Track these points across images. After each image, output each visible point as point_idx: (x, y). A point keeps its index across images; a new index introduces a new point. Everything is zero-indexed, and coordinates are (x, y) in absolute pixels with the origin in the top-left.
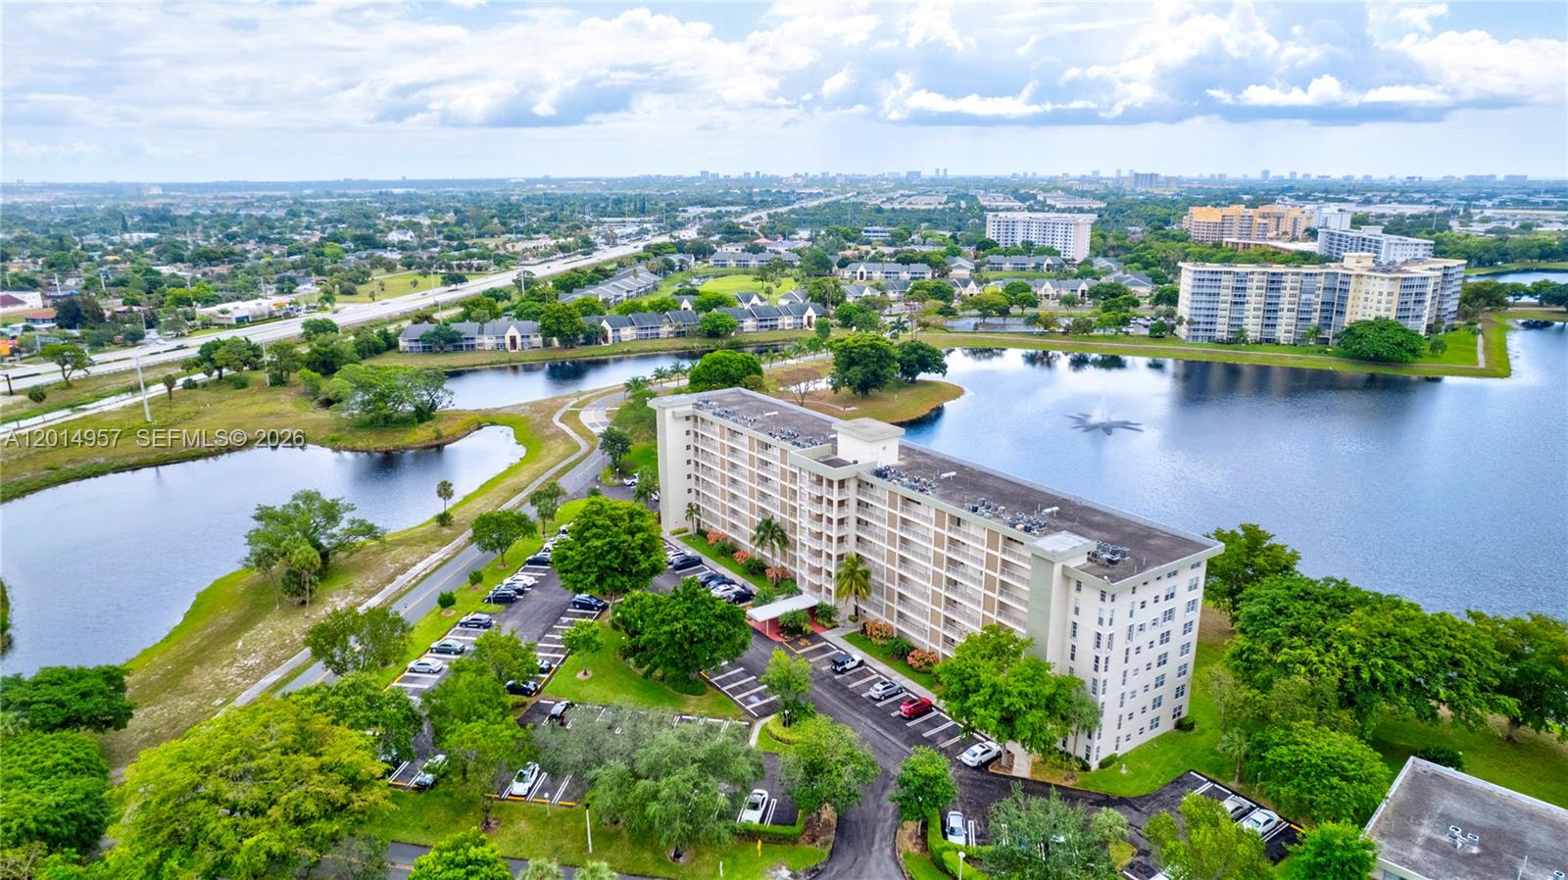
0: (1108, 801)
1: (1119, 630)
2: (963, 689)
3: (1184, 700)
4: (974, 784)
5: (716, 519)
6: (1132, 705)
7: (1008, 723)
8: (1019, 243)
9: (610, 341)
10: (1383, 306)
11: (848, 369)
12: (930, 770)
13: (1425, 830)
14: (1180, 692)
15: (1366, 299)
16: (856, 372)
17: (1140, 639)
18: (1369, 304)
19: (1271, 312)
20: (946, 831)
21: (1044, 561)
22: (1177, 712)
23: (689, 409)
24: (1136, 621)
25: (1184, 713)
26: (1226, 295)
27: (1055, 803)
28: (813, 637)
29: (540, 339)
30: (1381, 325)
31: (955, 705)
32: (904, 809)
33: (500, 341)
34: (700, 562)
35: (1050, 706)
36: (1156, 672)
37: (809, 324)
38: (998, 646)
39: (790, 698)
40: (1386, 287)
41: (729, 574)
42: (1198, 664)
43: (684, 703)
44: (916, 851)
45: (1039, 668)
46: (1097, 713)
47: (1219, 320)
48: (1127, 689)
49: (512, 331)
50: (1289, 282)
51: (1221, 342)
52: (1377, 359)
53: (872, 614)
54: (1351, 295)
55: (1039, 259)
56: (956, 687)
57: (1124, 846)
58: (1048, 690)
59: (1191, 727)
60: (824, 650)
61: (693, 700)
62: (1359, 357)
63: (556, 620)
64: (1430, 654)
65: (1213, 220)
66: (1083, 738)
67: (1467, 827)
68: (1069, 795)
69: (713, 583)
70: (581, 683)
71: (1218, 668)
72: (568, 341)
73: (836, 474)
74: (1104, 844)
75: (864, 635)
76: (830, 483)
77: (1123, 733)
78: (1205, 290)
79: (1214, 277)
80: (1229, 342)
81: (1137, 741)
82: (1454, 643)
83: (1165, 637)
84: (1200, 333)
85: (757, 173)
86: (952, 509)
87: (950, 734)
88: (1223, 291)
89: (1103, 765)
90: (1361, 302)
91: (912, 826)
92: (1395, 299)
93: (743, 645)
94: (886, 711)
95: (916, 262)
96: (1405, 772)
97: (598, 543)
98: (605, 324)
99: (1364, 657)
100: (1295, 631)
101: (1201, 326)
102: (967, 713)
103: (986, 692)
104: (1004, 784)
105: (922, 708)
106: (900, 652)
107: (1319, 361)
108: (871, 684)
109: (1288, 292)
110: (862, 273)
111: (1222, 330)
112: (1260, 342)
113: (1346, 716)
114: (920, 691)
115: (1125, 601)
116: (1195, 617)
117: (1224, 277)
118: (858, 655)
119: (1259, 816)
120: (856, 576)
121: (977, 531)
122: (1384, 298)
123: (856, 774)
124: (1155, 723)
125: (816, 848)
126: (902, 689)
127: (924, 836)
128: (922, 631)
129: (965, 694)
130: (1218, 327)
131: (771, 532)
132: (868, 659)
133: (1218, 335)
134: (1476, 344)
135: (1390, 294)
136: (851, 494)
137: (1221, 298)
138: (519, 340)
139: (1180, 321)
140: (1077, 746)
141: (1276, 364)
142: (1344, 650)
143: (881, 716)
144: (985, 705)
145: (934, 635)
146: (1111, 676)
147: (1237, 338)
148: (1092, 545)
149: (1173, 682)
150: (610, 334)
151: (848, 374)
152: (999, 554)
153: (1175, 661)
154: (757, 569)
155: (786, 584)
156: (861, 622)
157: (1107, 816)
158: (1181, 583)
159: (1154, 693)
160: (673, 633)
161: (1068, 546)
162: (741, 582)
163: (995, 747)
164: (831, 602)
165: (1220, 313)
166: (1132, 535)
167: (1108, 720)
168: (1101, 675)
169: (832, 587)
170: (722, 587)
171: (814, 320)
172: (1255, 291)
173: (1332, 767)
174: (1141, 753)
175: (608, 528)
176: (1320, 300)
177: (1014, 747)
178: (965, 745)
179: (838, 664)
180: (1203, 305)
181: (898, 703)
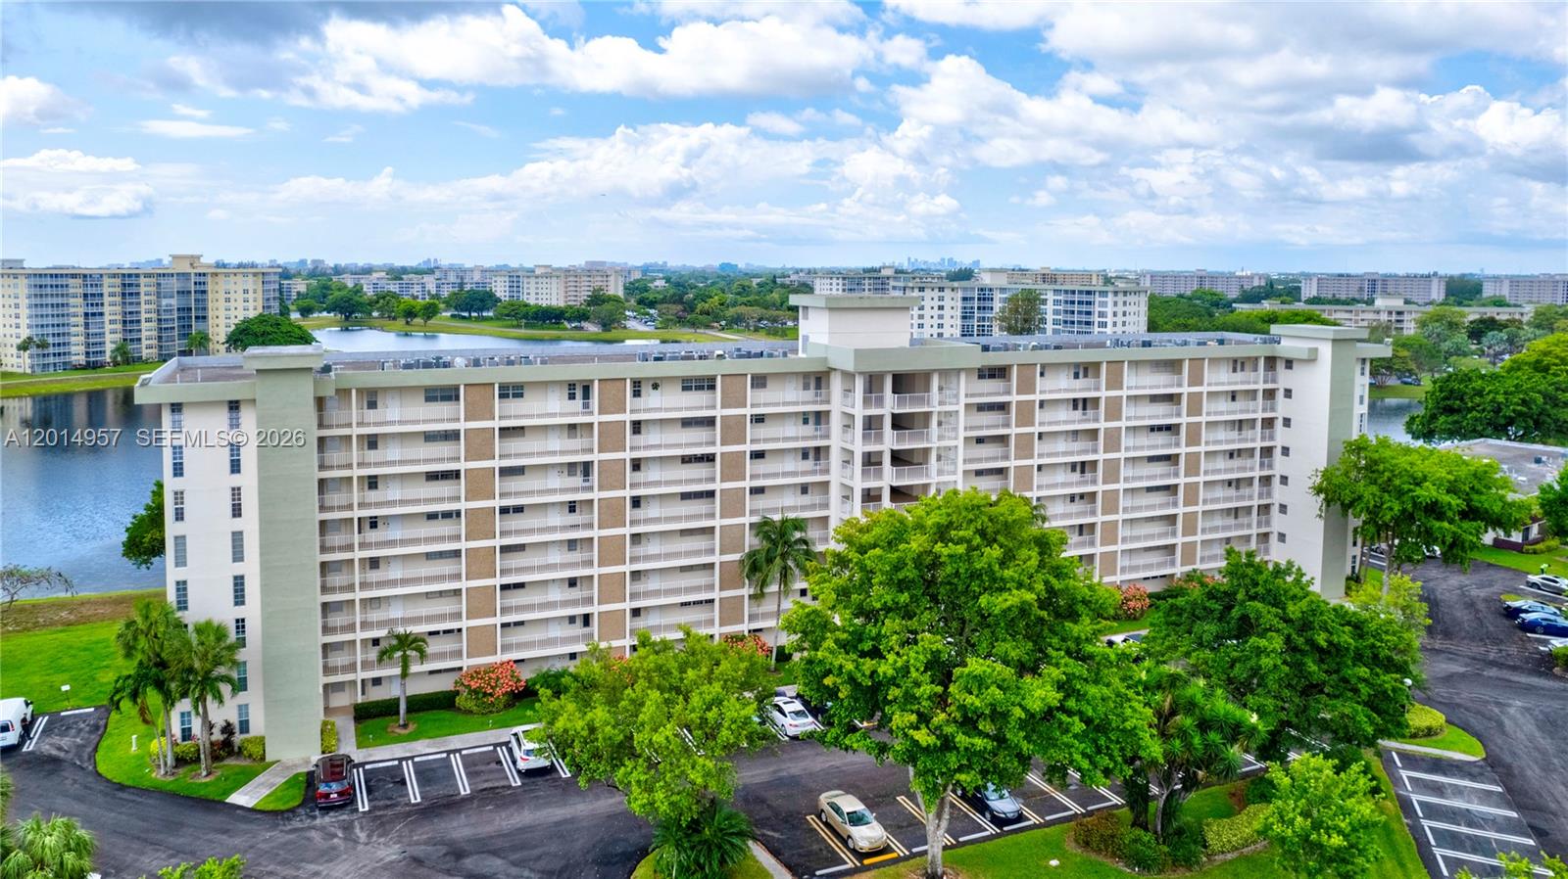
15: (228, 300)
18: (232, 304)
19: (130, 322)
26: (77, 306)
40: (247, 283)
47: (73, 339)
50: (143, 282)
51: (77, 368)
54: (209, 296)
78: (49, 301)
79: (58, 281)
80: (87, 367)
84: (51, 360)
88: (72, 301)
90: (224, 304)
92: (260, 296)
109: (145, 295)
111: (78, 354)
122: (248, 296)
130: (73, 349)
133: (73, 359)
135: (254, 291)
165: (73, 330)
180: (50, 321)
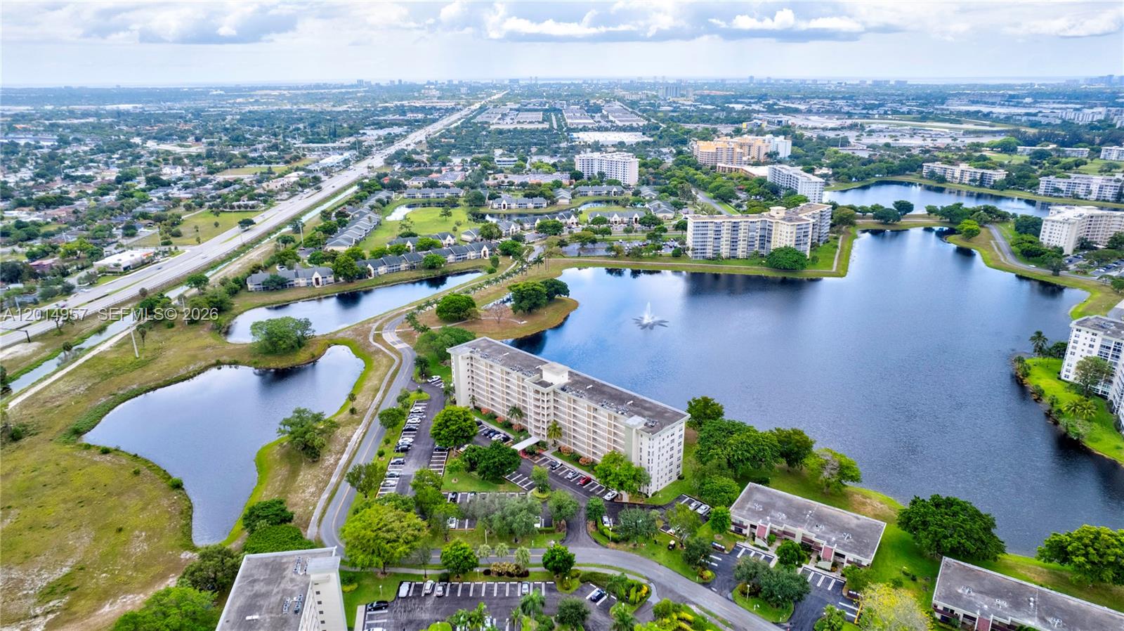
0: (655, 507)
1: (656, 449)
2: (605, 475)
3: (681, 469)
4: (610, 506)
5: (484, 402)
6: (662, 473)
7: (621, 485)
8: (596, 174)
9: (373, 275)
10: (789, 239)
11: (521, 302)
12: (597, 503)
13: (749, 506)
14: (678, 466)
15: (781, 235)
16: (525, 304)
17: (663, 451)
18: (782, 237)
19: (734, 242)
20: (603, 523)
21: (629, 428)
22: (678, 473)
23: (468, 354)
24: (661, 445)
25: (681, 473)
26: (711, 234)
27: (638, 510)
28: (540, 455)
29: (333, 278)
30: (786, 250)
31: (603, 480)
32: (588, 517)
33: (310, 281)
34: (481, 423)
35: (634, 478)
36: (670, 461)
37: (485, 255)
38: (615, 458)
39: (541, 483)
40: (789, 229)
41: (497, 429)
42: (684, 457)
43: (498, 488)
44: (594, 530)
45: (630, 465)
46: (649, 478)
47: (708, 248)
48: (660, 468)
49: (316, 275)
50: (742, 226)
51: (709, 260)
52: (785, 269)
53: (561, 443)
54: (773, 232)
55: (609, 188)
56: (603, 474)
57: (660, 521)
58: (633, 473)
59: (683, 478)
60: (545, 460)
61: (501, 486)
62: (776, 267)
63: (431, 458)
64: (756, 448)
65: (711, 151)
66: (646, 487)
67: (759, 503)
68: (642, 507)
69: (491, 434)
70: (454, 484)
71: (690, 458)
72: (349, 279)
73: (546, 390)
74: (654, 521)
75: (559, 452)
76: (543, 394)
77: (659, 483)
78: (700, 232)
79: (704, 225)
80: (713, 259)
81: (664, 485)
82: (764, 443)
83: (672, 449)
84: (699, 255)
85: (400, 81)
86: (594, 405)
87: (600, 488)
88: (709, 232)
89: (653, 495)
90: (779, 236)
91: (591, 523)
92: (794, 235)
93: (519, 464)
94: (574, 483)
95: (536, 196)
96: (747, 488)
97: (454, 427)
98: (369, 266)
99: (736, 451)
100: (716, 443)
101: (699, 251)
102: (608, 483)
103: (613, 475)
104: (622, 505)
105: (588, 480)
106: (576, 459)
107: (758, 270)
108: (567, 473)
109: (742, 231)
110: (504, 205)
111: (709, 253)
112: (729, 258)
113: (730, 472)
114: (585, 474)
115: (657, 439)
116: (683, 432)
117: (709, 224)
118: (560, 462)
119: (703, 507)
120: (556, 430)
121: (604, 414)
122: (789, 235)
123: (573, 507)
124: (670, 478)
125: (561, 533)
126: (579, 474)
127: (596, 525)
128: (583, 449)
129: (606, 476)
130: (707, 251)
131: (516, 411)
132: (565, 463)
133: (708, 255)
134: (835, 253)
135: (792, 233)
136: (552, 397)
137: (709, 236)
138: (320, 280)
139: (688, 249)
140: (644, 490)
141: (737, 272)
142: (729, 449)
143: (573, 485)
144: (613, 480)
145: (589, 452)
146: (654, 465)
147: (717, 258)
148: (645, 420)
149: (676, 463)
150: (373, 272)
151: (521, 304)
152: (612, 422)
153: (676, 456)
154: (508, 426)
155: (523, 432)
156: (557, 447)
157: (654, 512)
158: (676, 430)
159: (669, 468)
160: (494, 463)
161: (637, 421)
162: (503, 433)
163: (616, 492)
164: (545, 439)
165: (708, 244)
166: (659, 412)
167: (653, 480)
168: (651, 465)
169: (545, 434)
170: (496, 436)
171: (487, 253)
172: (725, 231)
173: (722, 490)
174: (666, 489)
175: (456, 421)
176: (758, 235)
177: (623, 492)
178: (605, 493)
179: (553, 465)
180: (700, 240)
181: (579, 480)
